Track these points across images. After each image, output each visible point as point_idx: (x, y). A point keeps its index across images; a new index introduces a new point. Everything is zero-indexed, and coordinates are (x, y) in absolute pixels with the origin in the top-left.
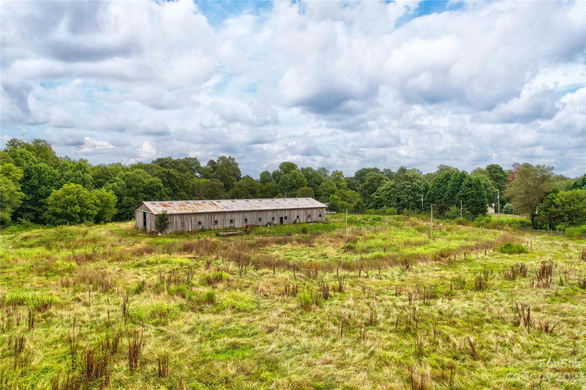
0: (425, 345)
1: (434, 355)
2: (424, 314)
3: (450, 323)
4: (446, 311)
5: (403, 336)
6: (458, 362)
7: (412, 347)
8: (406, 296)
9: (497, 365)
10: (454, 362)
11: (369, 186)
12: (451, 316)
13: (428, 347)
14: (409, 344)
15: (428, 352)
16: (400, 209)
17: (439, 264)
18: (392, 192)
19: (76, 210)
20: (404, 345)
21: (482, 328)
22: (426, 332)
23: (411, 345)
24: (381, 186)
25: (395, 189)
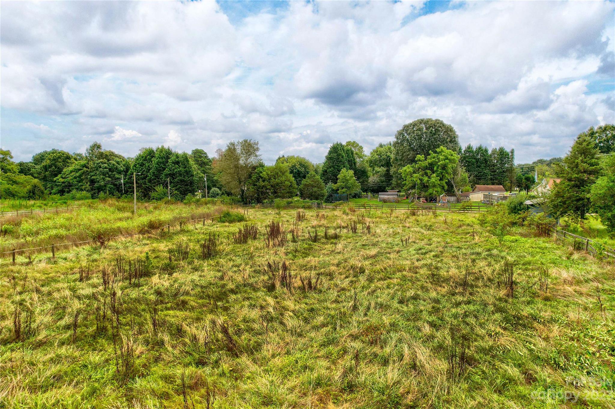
0: (137, 352)
1: (158, 370)
2: (131, 299)
3: (178, 305)
4: (167, 290)
5: (90, 345)
6: (208, 370)
7: (109, 364)
8: (98, 279)
9: (273, 356)
10: (200, 371)
11: (50, 166)
12: (176, 295)
13: (144, 356)
14: (103, 358)
15: (145, 366)
16: (95, 193)
17: (149, 237)
18: (83, 173)
20: (91, 363)
21: (228, 302)
22: (136, 328)
23: (107, 361)
24: (68, 166)
25: (87, 169)
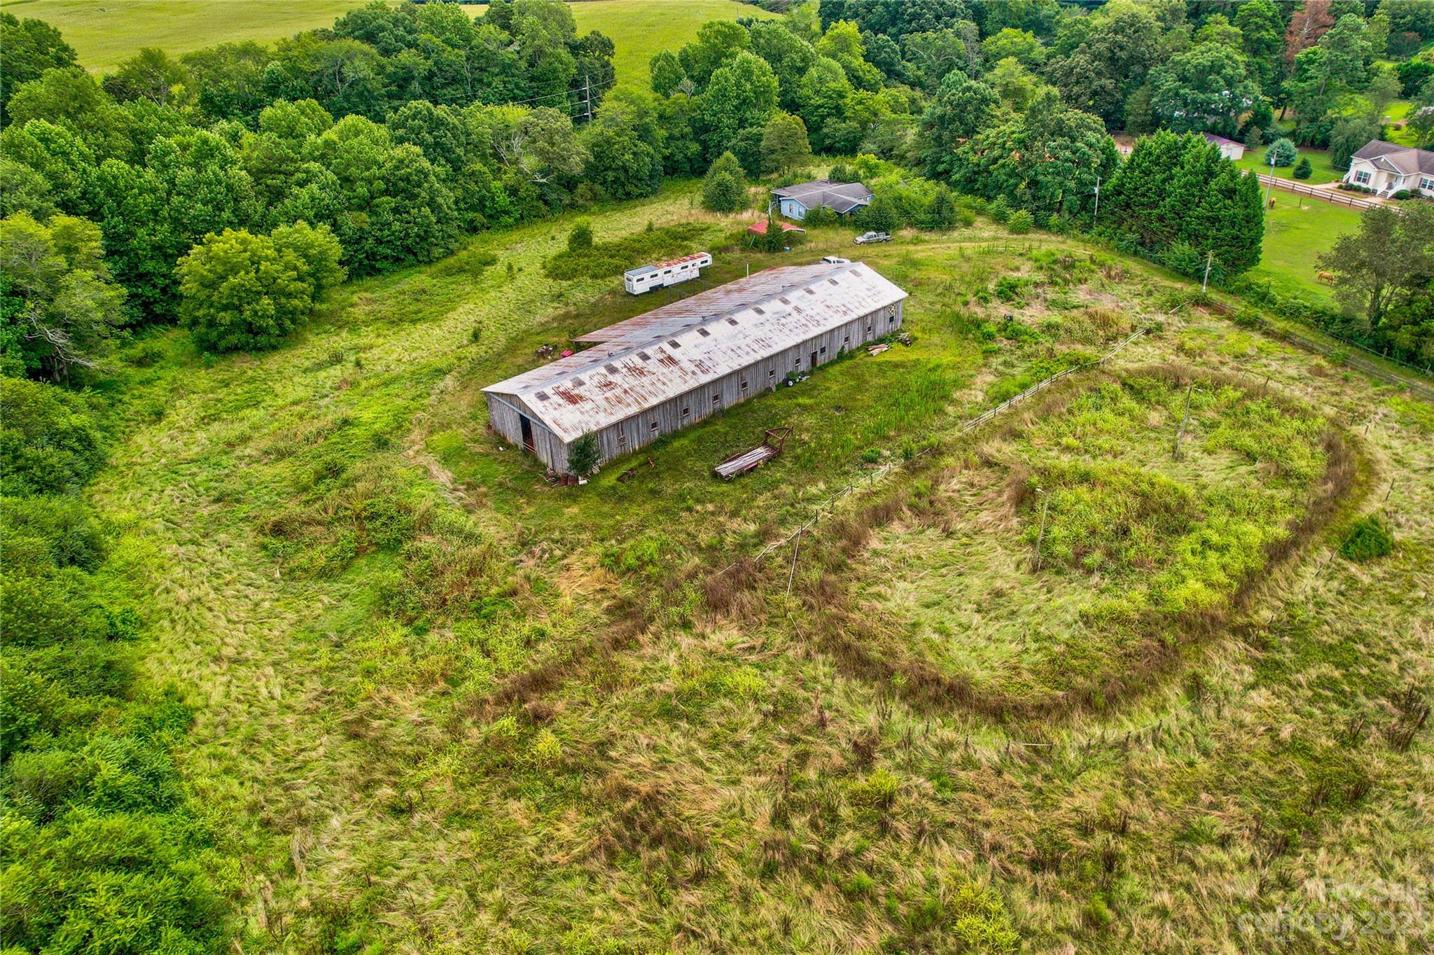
19: (265, 310)
